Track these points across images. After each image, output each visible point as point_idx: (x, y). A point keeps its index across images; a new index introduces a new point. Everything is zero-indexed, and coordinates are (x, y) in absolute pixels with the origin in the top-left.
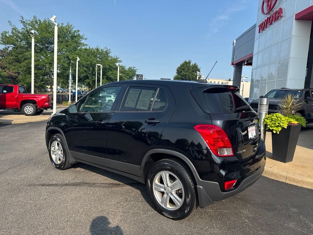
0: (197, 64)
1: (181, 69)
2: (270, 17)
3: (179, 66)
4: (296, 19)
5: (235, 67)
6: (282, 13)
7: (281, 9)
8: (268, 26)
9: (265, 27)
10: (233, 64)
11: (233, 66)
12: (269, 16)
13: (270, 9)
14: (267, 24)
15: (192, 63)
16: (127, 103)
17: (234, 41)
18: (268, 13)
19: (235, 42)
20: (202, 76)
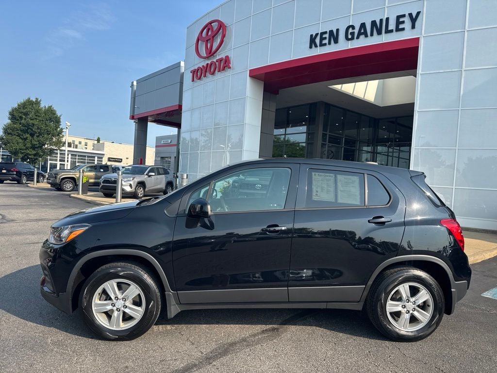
0: (55, 108)
1: (22, 112)
2: (211, 64)
3: (16, 106)
4: (250, 76)
5: (136, 123)
6: (229, 63)
7: (227, 57)
8: (208, 74)
9: (203, 76)
10: (132, 118)
11: (133, 121)
12: (209, 62)
13: (211, 53)
14: (206, 71)
15: (44, 105)
16: (317, 194)
17: (133, 83)
18: (207, 58)
19: (135, 83)
20: (64, 130)
